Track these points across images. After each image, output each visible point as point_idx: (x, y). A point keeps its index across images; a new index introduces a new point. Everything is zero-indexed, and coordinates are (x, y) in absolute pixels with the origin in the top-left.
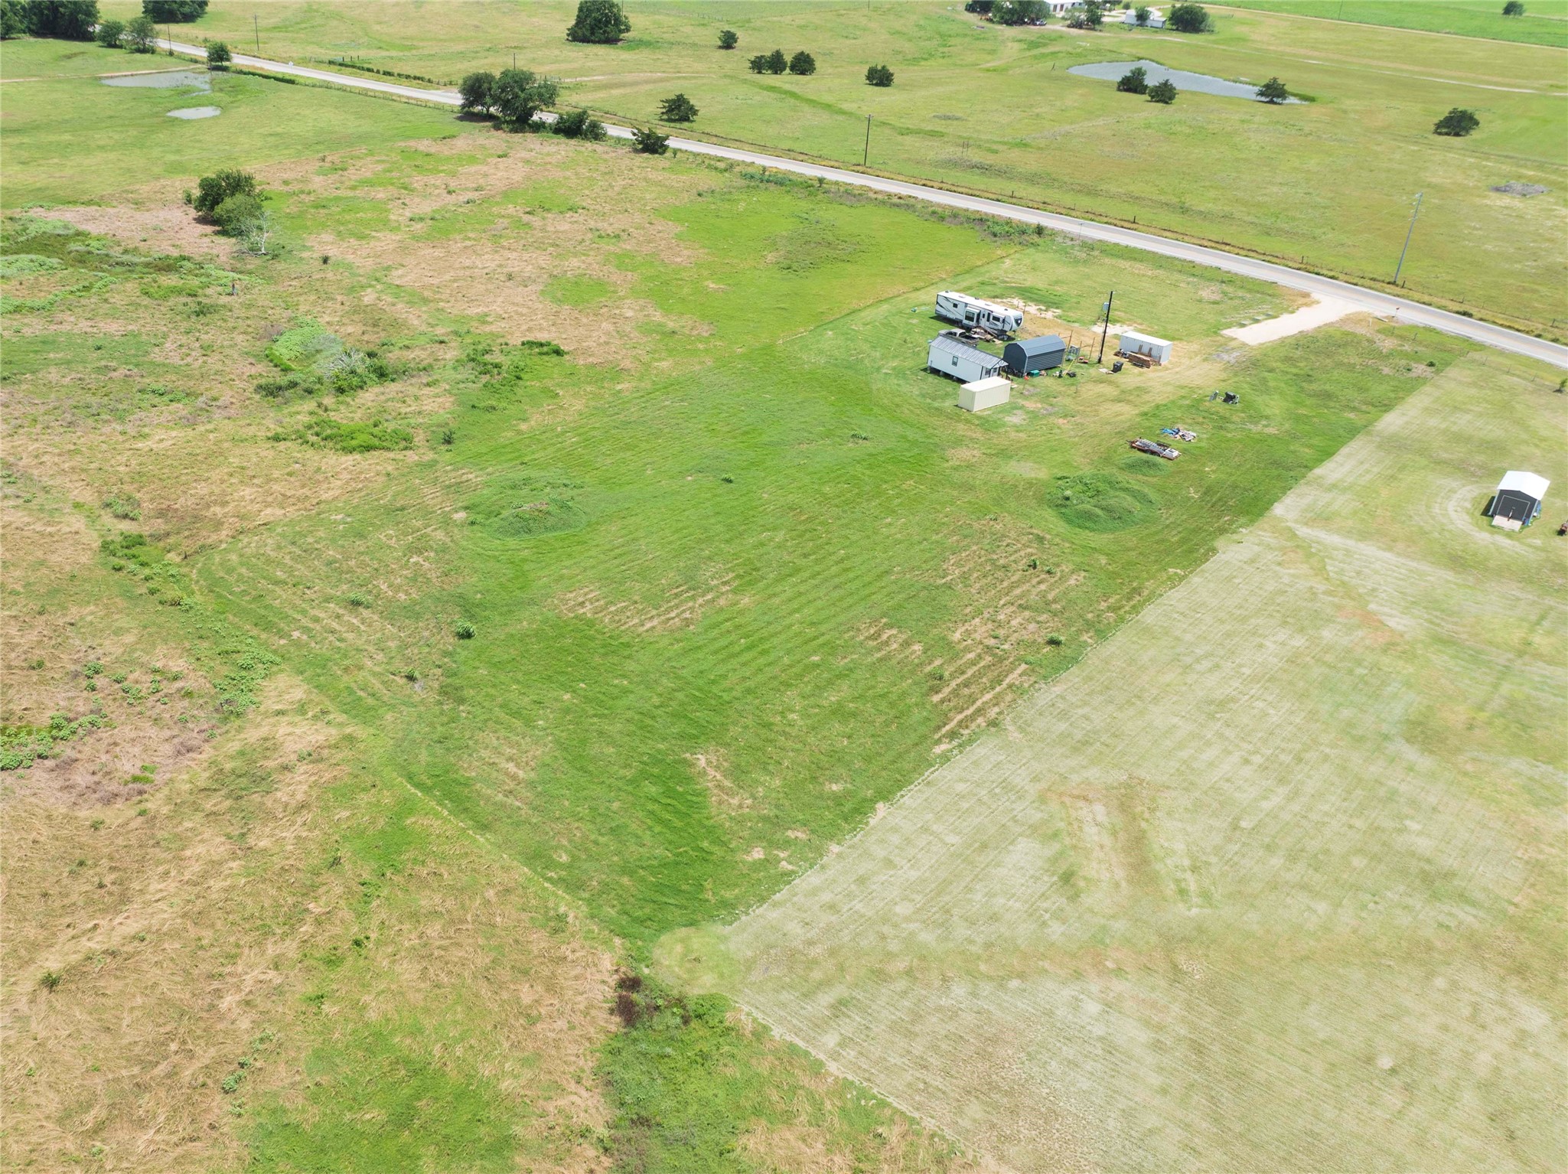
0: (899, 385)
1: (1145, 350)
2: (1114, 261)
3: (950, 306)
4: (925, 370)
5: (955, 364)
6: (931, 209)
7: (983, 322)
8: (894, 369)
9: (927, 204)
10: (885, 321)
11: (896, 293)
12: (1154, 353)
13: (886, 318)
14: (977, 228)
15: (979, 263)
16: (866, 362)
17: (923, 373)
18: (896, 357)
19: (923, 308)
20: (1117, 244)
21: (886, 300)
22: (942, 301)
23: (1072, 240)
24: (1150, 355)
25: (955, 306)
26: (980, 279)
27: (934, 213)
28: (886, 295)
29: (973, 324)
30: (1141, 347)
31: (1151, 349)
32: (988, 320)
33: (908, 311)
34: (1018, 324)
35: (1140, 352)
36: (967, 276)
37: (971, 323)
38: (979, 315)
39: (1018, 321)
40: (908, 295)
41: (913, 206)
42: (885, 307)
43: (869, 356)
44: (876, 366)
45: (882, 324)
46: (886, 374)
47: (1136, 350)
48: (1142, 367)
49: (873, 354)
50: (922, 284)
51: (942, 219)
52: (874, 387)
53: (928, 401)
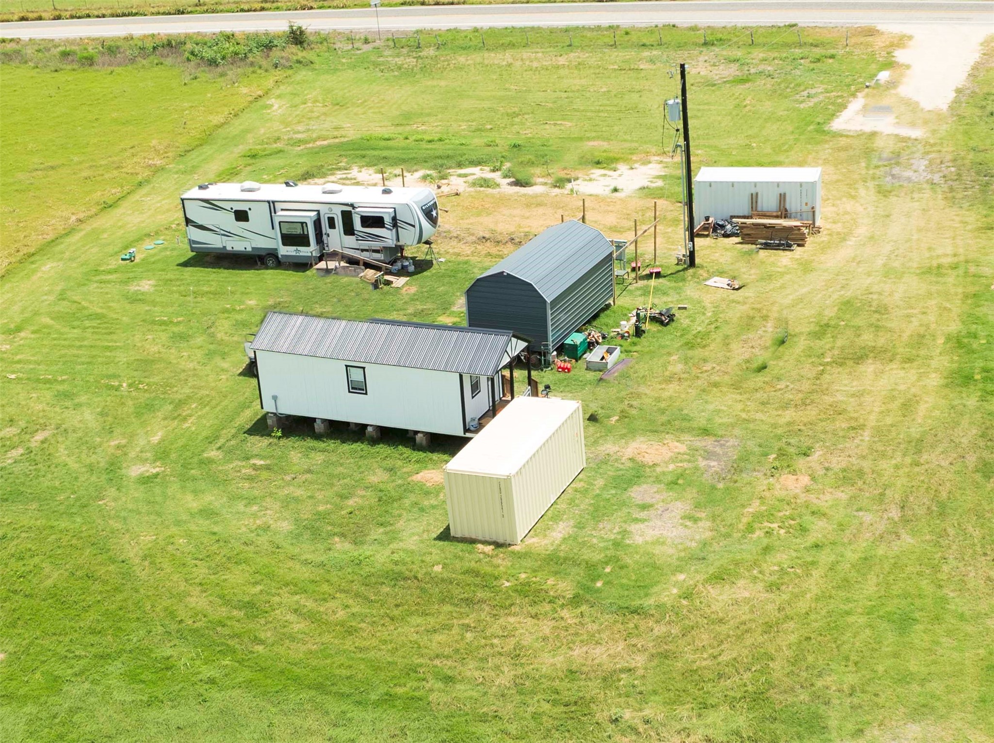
0: (208, 513)
1: (768, 203)
2: (477, 57)
3: (228, 221)
4: (260, 427)
5: (358, 388)
6: (56, 51)
7: (336, 239)
8: (162, 454)
9: (44, 47)
10: (64, 307)
11: (61, 228)
12: (792, 205)
13: (62, 297)
14: (169, 61)
15: (217, 119)
16: (62, 453)
17: (259, 443)
18: (150, 407)
19: (148, 244)
20: (456, 30)
21: (46, 248)
22: (197, 214)
23: (366, 41)
24: (784, 214)
25: (242, 216)
26: (242, 149)
27: (65, 55)
28: (35, 241)
29: (311, 250)
30: (754, 199)
31: (782, 197)
32: (349, 230)
33: (115, 263)
34: (433, 220)
35: (755, 209)
36: (207, 150)
37: (304, 251)
38: (317, 223)
39: (430, 213)
40: (96, 223)
41: (18, 52)
42: (48, 268)
43: (62, 430)
44: (100, 459)
45: (58, 317)
46: (146, 481)
47: (745, 210)
48: (788, 247)
49: (73, 419)
50: (117, 191)
51: (89, 61)
52: (132, 553)
53: (342, 547)
